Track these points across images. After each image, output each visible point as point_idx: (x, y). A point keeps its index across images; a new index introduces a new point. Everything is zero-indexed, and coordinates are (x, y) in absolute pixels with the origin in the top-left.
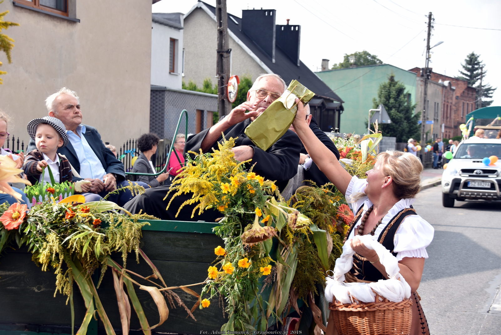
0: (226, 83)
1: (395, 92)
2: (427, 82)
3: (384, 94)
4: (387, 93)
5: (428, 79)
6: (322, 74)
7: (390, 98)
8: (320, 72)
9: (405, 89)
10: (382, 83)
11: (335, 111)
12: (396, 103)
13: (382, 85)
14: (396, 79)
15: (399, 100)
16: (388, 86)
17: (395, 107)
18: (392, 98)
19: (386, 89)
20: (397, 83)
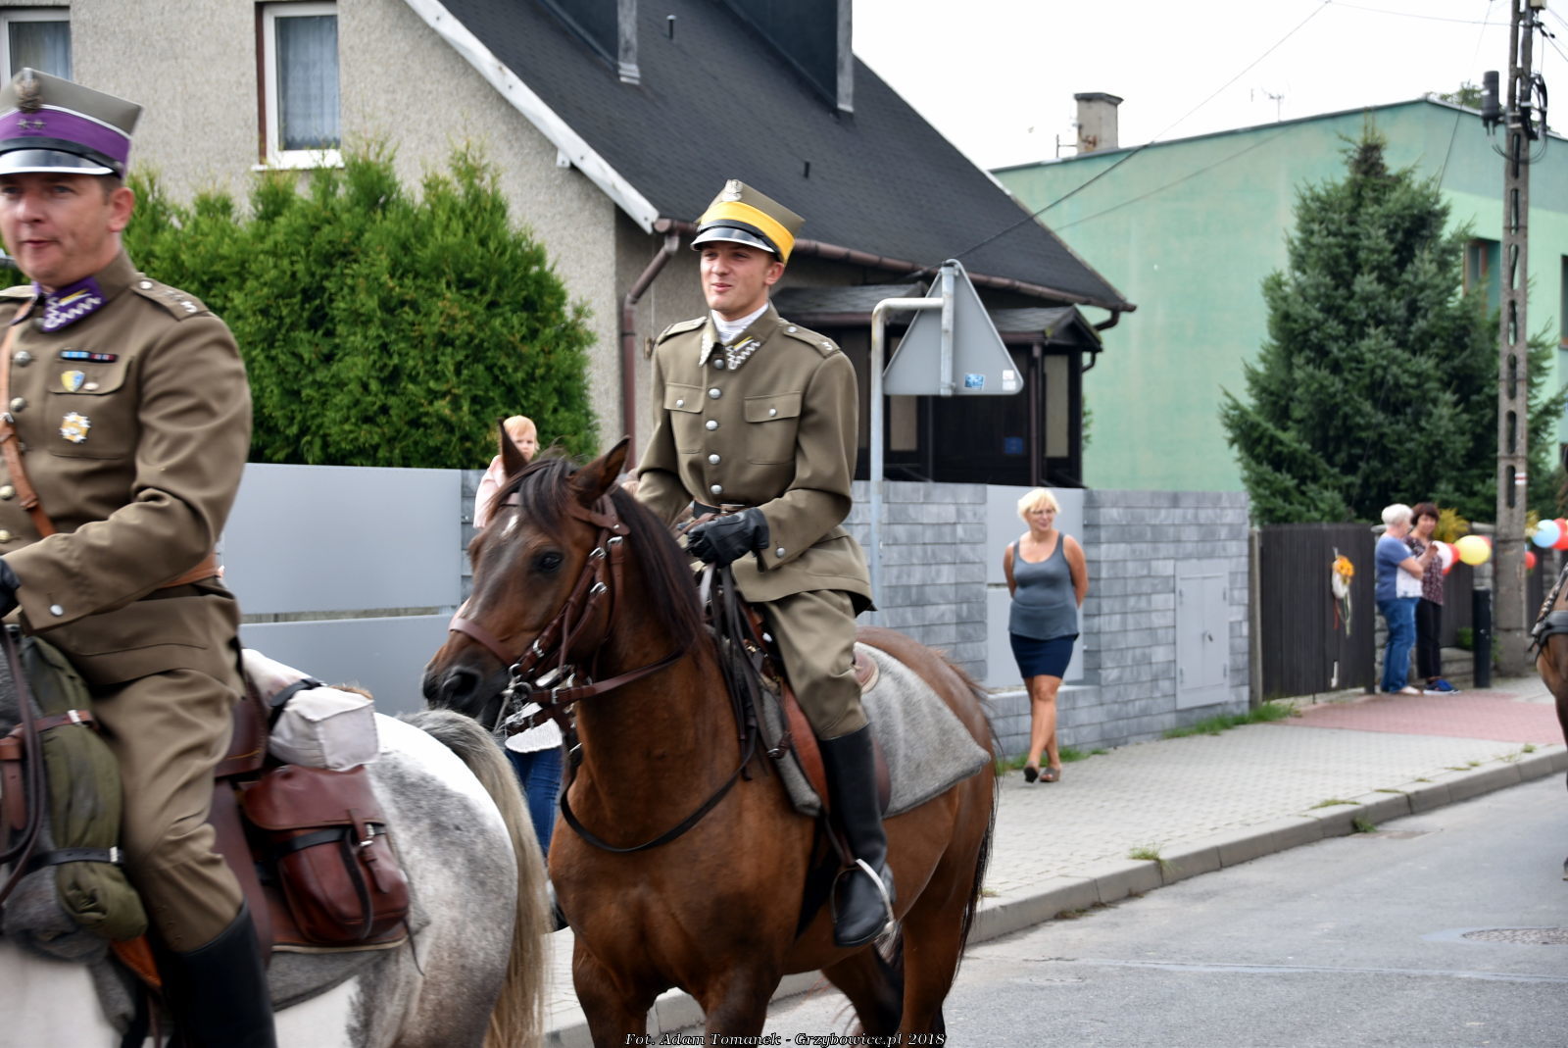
3: (1322, 247)
4: (1339, 240)
16: (1348, 201)
17: (1383, 317)
18: (1366, 269)
19: (1332, 221)
20: (1398, 180)
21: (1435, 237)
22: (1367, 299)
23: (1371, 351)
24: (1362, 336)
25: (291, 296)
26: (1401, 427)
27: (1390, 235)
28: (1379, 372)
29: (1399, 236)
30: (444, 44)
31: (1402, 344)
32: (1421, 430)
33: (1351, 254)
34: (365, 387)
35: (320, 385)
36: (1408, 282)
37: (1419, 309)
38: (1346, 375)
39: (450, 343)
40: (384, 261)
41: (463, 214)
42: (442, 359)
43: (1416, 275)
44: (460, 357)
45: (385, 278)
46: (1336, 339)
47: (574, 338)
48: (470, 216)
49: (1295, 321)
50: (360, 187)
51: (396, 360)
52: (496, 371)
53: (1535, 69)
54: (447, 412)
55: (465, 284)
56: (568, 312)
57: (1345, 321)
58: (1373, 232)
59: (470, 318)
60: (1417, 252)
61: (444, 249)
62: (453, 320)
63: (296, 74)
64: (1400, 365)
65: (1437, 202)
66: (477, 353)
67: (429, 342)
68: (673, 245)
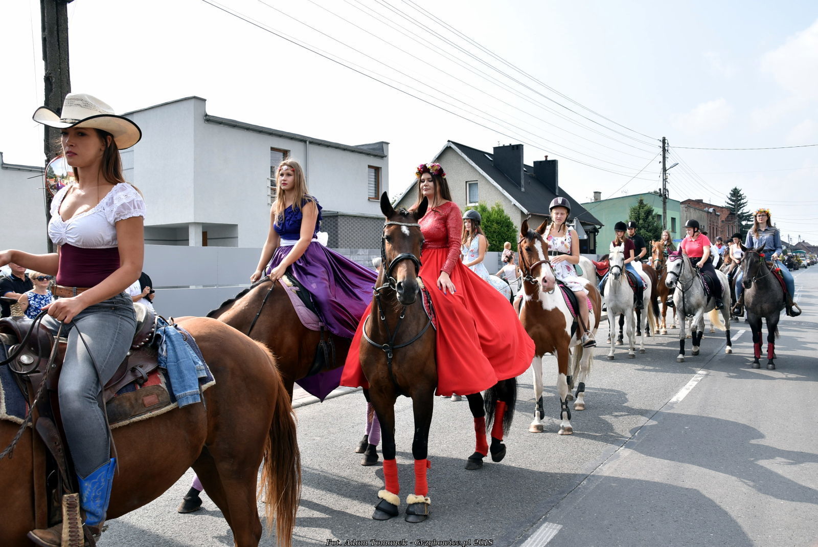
1: (644, 213)
4: (636, 214)
6: (593, 204)
7: (640, 219)
8: (592, 202)
9: (653, 210)
10: (632, 206)
14: (645, 203)
16: (638, 208)
17: (644, 227)
19: (636, 212)
20: (646, 205)
21: (652, 214)
24: (641, 230)
29: (646, 214)
30: (494, 186)
31: (647, 231)
33: (639, 217)
37: (650, 226)
40: (485, 220)
41: (497, 212)
43: (649, 220)
47: (515, 231)
50: (481, 209)
53: (667, 188)
55: (497, 223)
56: (514, 227)
58: (642, 213)
59: (498, 228)
60: (649, 217)
61: (494, 218)
62: (496, 229)
63: (471, 192)
66: (499, 234)
67: (492, 232)
68: (530, 216)
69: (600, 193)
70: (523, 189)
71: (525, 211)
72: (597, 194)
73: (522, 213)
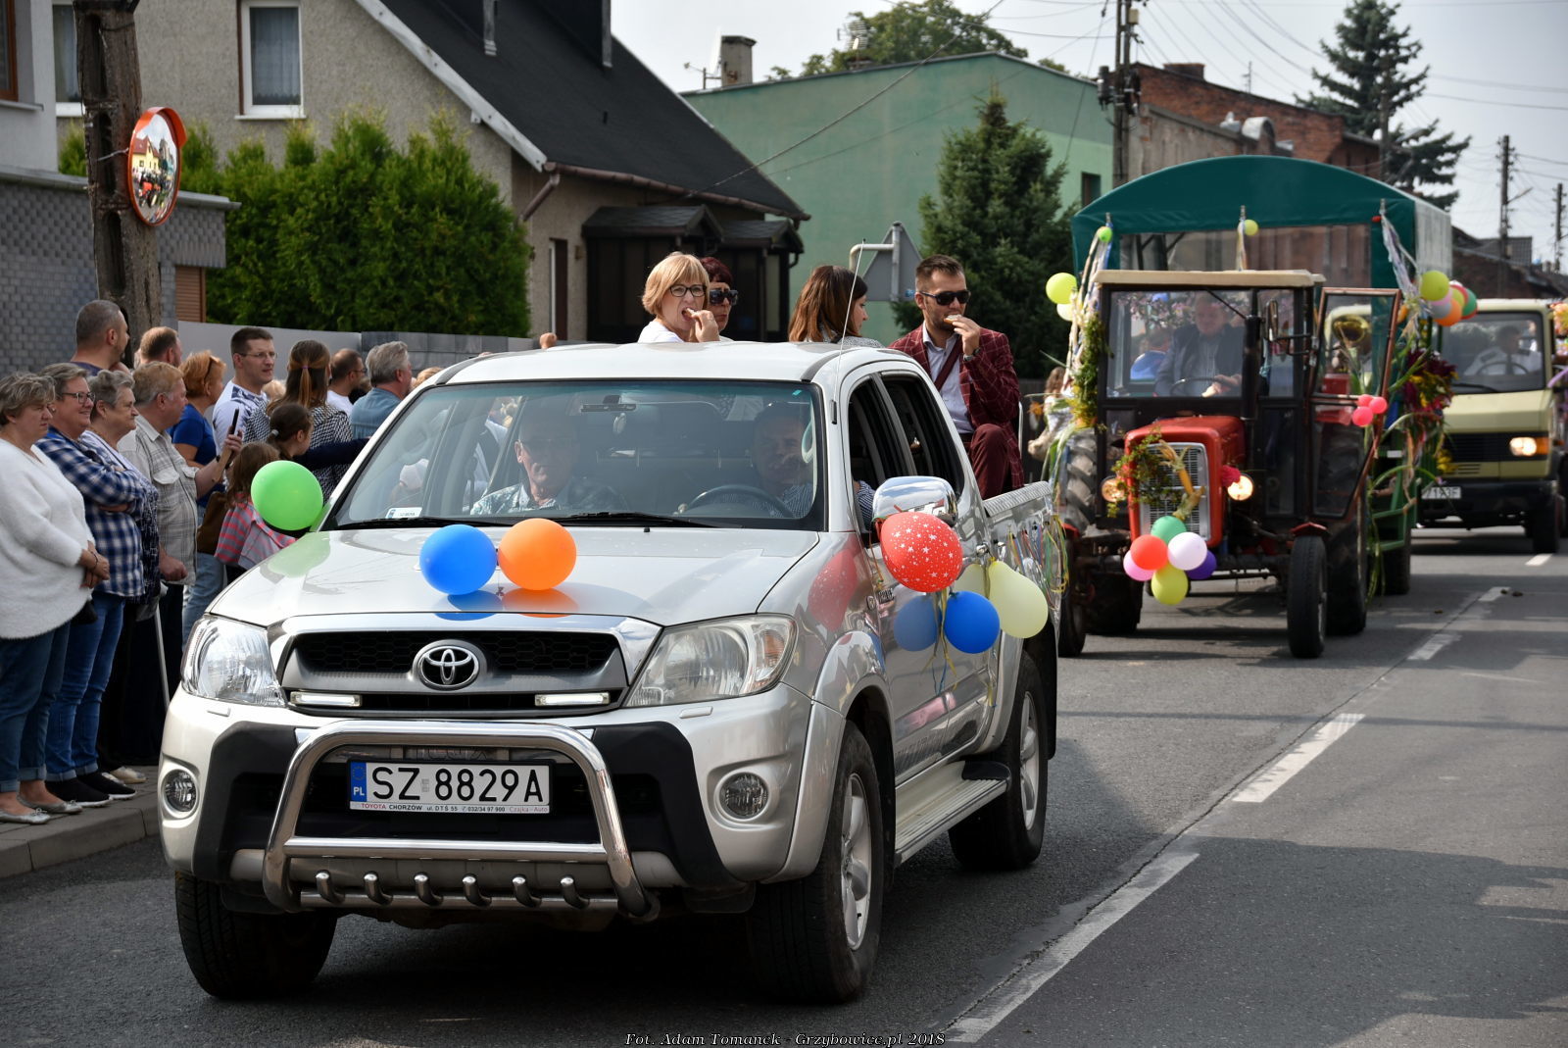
0: (121, 140)
1: (1007, 169)
2: (1124, 126)
3: (963, 179)
4: (976, 173)
5: (1131, 112)
6: (725, 99)
7: (989, 195)
8: (715, 93)
9: (1048, 154)
10: (955, 136)
11: (765, 253)
12: (1012, 217)
13: (953, 140)
14: (1012, 117)
15: (1024, 201)
16: (982, 145)
17: (1008, 231)
18: (996, 196)
19: (971, 160)
20: (1014, 131)
21: (1041, 171)
22: (996, 218)
23: (1000, 255)
24: (995, 244)
25: (328, 218)
26: (1022, 311)
27: (1012, 172)
28: (1007, 271)
29: (1018, 172)
30: (383, 31)
31: (1021, 251)
32: (1036, 313)
33: (985, 184)
34: (384, 283)
35: (349, 281)
36: (1024, 205)
37: (1033, 225)
38: (983, 273)
39: (443, 253)
40: (394, 198)
41: (443, 162)
42: (437, 264)
43: (1031, 200)
44: (449, 262)
45: (396, 208)
46: (976, 246)
48: (449, 164)
49: (946, 233)
50: (363, 143)
51: (404, 264)
52: (472, 272)
54: (442, 300)
55: (450, 212)
57: (981, 233)
58: (1001, 170)
59: (453, 236)
60: (1032, 184)
61: (435, 187)
62: (443, 237)
63: (262, 49)
64: (1022, 267)
65: (1043, 147)
66: (460, 259)
67: (428, 252)
68: (556, 180)
69: (750, 43)
70: (490, 46)
71: (535, 155)
72: (736, 48)
73: (519, 162)
